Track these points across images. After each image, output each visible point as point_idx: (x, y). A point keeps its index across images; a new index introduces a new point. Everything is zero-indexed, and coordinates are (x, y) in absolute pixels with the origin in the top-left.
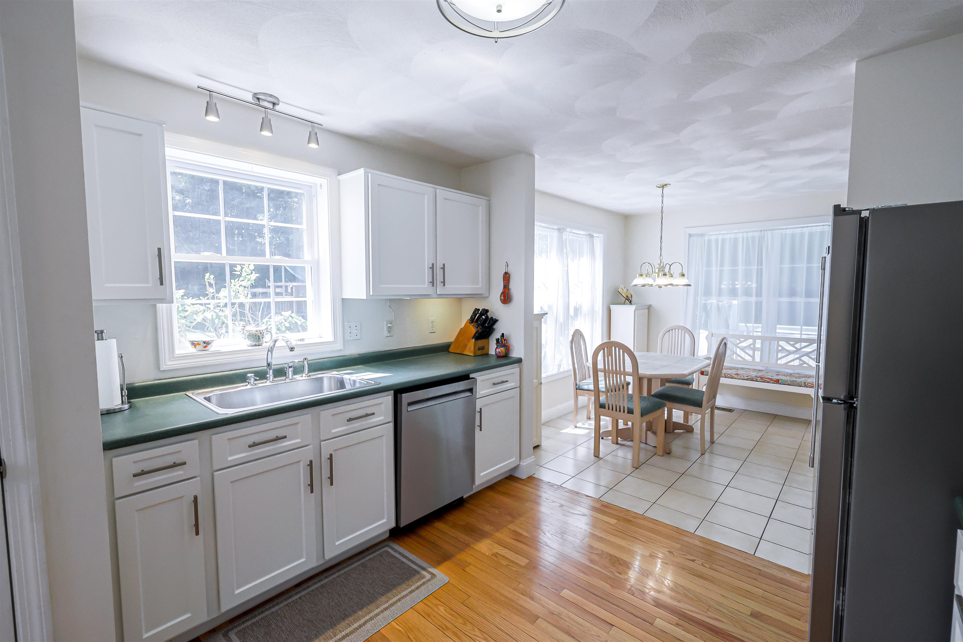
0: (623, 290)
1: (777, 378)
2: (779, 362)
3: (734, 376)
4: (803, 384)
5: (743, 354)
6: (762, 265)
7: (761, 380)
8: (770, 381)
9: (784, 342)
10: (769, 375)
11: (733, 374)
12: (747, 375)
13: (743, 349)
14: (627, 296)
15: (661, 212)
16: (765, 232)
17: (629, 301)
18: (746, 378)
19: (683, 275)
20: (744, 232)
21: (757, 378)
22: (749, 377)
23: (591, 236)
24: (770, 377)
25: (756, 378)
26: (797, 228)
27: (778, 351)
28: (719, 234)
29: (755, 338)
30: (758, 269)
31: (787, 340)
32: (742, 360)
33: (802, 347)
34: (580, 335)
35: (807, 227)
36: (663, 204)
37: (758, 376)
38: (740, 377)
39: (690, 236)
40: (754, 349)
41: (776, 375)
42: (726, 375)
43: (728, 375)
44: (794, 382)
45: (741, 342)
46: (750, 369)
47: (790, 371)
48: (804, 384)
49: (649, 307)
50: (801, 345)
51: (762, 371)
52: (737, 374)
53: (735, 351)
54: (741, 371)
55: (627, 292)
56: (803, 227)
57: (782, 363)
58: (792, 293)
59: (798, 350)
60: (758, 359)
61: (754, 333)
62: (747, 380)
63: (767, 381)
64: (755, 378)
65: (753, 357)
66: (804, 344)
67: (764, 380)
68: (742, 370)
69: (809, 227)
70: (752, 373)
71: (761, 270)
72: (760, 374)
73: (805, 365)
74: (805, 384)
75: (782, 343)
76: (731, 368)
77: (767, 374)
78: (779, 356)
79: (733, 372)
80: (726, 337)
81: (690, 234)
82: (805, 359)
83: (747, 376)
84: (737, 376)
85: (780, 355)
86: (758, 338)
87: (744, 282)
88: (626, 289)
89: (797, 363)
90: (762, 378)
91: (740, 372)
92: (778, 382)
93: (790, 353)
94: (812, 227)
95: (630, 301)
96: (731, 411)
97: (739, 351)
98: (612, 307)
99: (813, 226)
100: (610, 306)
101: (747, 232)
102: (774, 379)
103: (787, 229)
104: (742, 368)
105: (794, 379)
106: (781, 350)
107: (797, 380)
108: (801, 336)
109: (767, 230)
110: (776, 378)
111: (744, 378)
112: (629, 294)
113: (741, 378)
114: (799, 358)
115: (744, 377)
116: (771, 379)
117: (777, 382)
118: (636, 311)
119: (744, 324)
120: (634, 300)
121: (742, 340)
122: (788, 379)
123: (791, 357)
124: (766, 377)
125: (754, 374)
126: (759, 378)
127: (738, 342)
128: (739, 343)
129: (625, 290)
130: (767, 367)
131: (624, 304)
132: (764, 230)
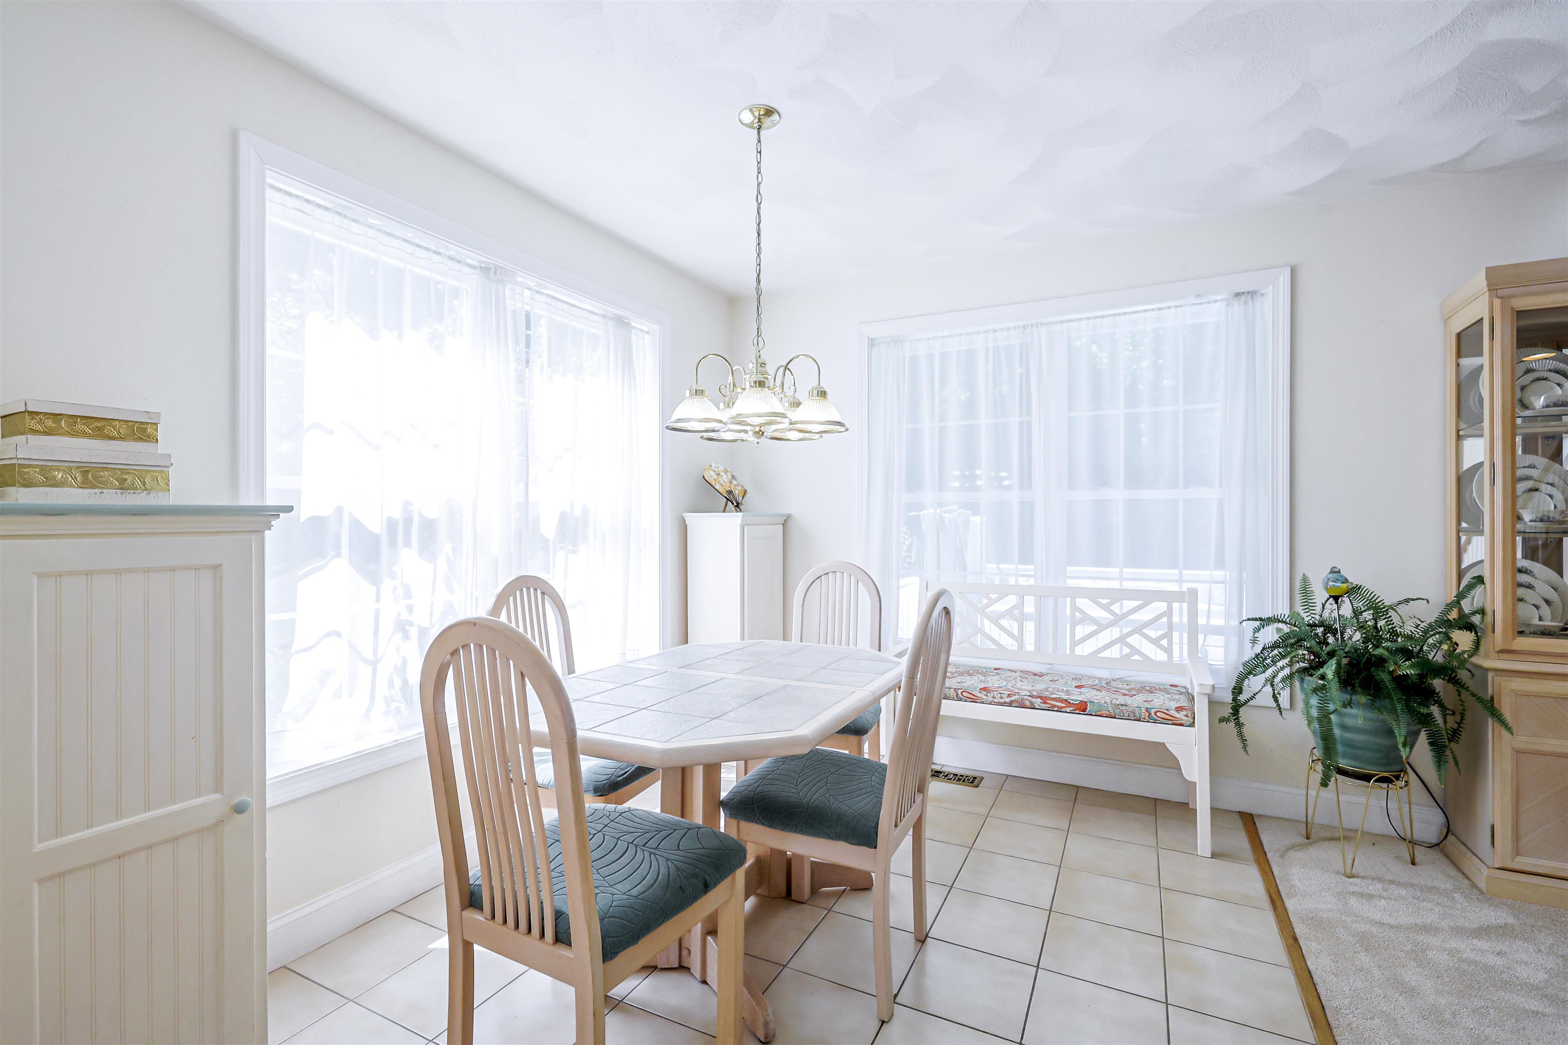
0: (718, 475)
1: (1081, 698)
2: (1079, 651)
3: (979, 695)
4: (1144, 714)
5: (995, 633)
6: (1029, 413)
7: (1042, 705)
8: (1064, 707)
9: (1086, 600)
10: (1061, 688)
11: (975, 689)
12: (1008, 690)
13: (995, 621)
14: (730, 492)
15: (757, 200)
16: (1035, 329)
17: (733, 503)
18: (1008, 700)
19: (823, 394)
20: (987, 332)
21: (1033, 700)
22: (1013, 698)
23: (621, 322)
24: (1066, 697)
25: (1030, 698)
26: (1102, 317)
27: (1074, 624)
28: (934, 338)
29: (1021, 592)
30: (1021, 423)
31: (1094, 595)
32: (995, 647)
33: (1124, 611)
34: (543, 593)
35: (1125, 314)
36: (760, 175)
37: (1035, 693)
38: (994, 697)
39: (872, 342)
40: (1022, 619)
41: (1076, 687)
42: (960, 692)
43: (964, 694)
44: (1124, 708)
45: (992, 602)
46: (1015, 672)
47: (1105, 674)
48: (1148, 714)
49: (785, 520)
50: (1121, 607)
51: (1041, 675)
52: (984, 689)
53: (979, 626)
54: (995, 678)
55: (731, 482)
56: (1114, 315)
57: (1085, 654)
58: (1100, 479)
59: (1118, 619)
60: (1030, 646)
61: (1020, 578)
62: (1010, 704)
63: (1057, 706)
64: (1030, 701)
65: (1019, 639)
66: (1129, 604)
67: (1049, 704)
68: (998, 674)
69: (1129, 313)
70: (1019, 684)
71: (1029, 423)
72: (1040, 686)
73: (1136, 657)
74: (1150, 714)
75: (1082, 603)
76: (970, 672)
77: (1053, 685)
78: (1078, 636)
79: (972, 683)
80: (947, 588)
81: (872, 339)
82: (1134, 640)
83: (1009, 696)
84: (986, 695)
85: (1081, 631)
86: (1029, 590)
87: (993, 474)
88: (729, 474)
89: (1115, 652)
90: (1044, 699)
91: (993, 682)
92: (1084, 710)
93: (1102, 627)
94: (1134, 312)
95: (735, 504)
96: (975, 783)
97: (988, 626)
98: (693, 519)
99: (1138, 312)
100: (685, 515)
101: (995, 331)
102: (1073, 700)
103: (1081, 319)
104: (995, 669)
105: (1121, 700)
106: (1081, 622)
107: (1128, 700)
108: (1121, 584)
109: (1039, 325)
110: (1077, 697)
111: (1002, 701)
112: (740, 488)
113: (996, 700)
114: (1122, 640)
115: (1001, 698)
116: (1066, 701)
117: (1082, 708)
118: (746, 528)
119: (994, 566)
120: (746, 503)
121: (994, 596)
122: (1108, 700)
123: (1105, 637)
124: (1054, 696)
125: (1025, 688)
126: (1039, 700)
127: (985, 601)
128: (988, 605)
129: (725, 478)
130: (1052, 664)
131: (724, 511)
132: (1032, 326)
